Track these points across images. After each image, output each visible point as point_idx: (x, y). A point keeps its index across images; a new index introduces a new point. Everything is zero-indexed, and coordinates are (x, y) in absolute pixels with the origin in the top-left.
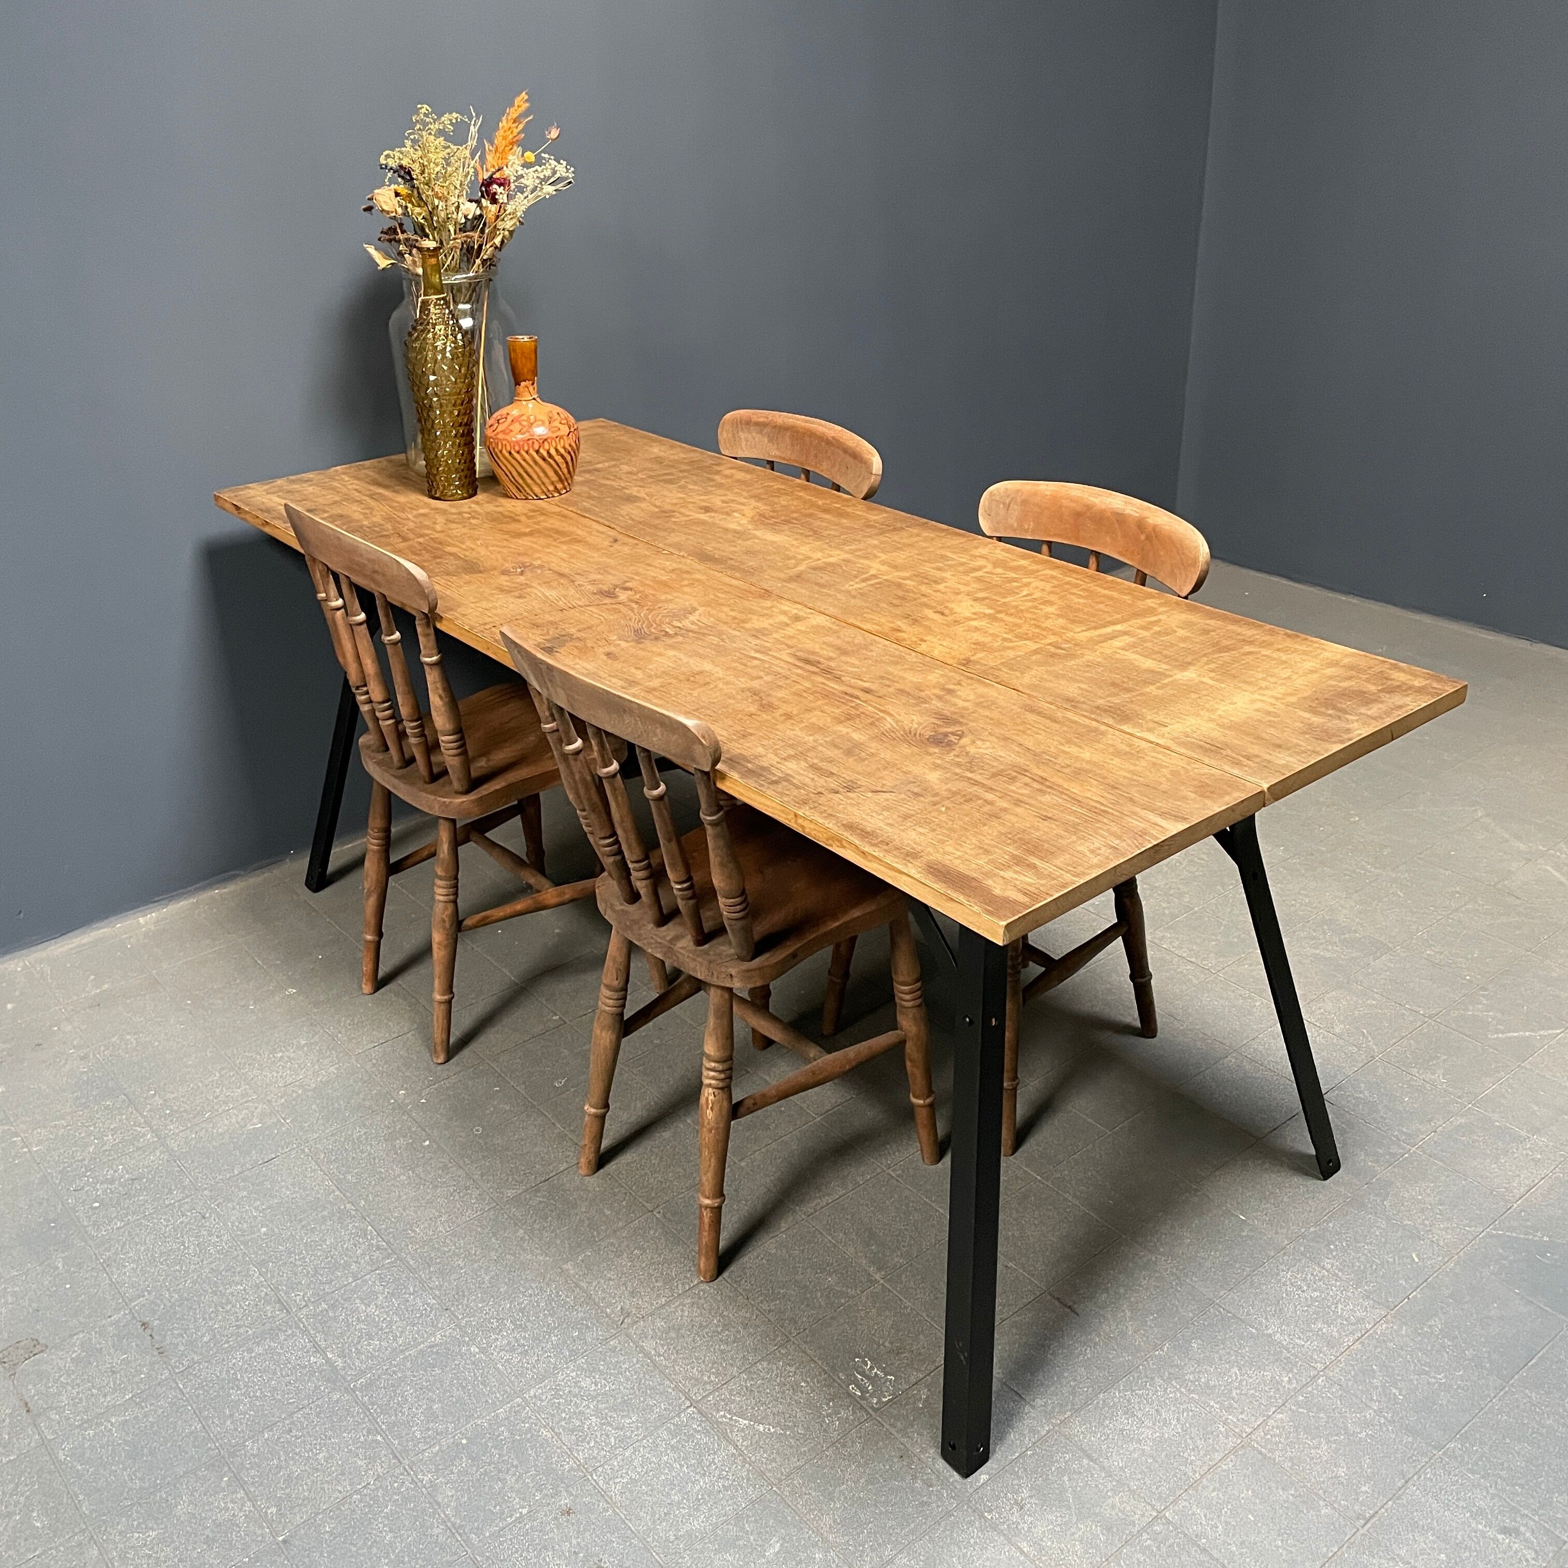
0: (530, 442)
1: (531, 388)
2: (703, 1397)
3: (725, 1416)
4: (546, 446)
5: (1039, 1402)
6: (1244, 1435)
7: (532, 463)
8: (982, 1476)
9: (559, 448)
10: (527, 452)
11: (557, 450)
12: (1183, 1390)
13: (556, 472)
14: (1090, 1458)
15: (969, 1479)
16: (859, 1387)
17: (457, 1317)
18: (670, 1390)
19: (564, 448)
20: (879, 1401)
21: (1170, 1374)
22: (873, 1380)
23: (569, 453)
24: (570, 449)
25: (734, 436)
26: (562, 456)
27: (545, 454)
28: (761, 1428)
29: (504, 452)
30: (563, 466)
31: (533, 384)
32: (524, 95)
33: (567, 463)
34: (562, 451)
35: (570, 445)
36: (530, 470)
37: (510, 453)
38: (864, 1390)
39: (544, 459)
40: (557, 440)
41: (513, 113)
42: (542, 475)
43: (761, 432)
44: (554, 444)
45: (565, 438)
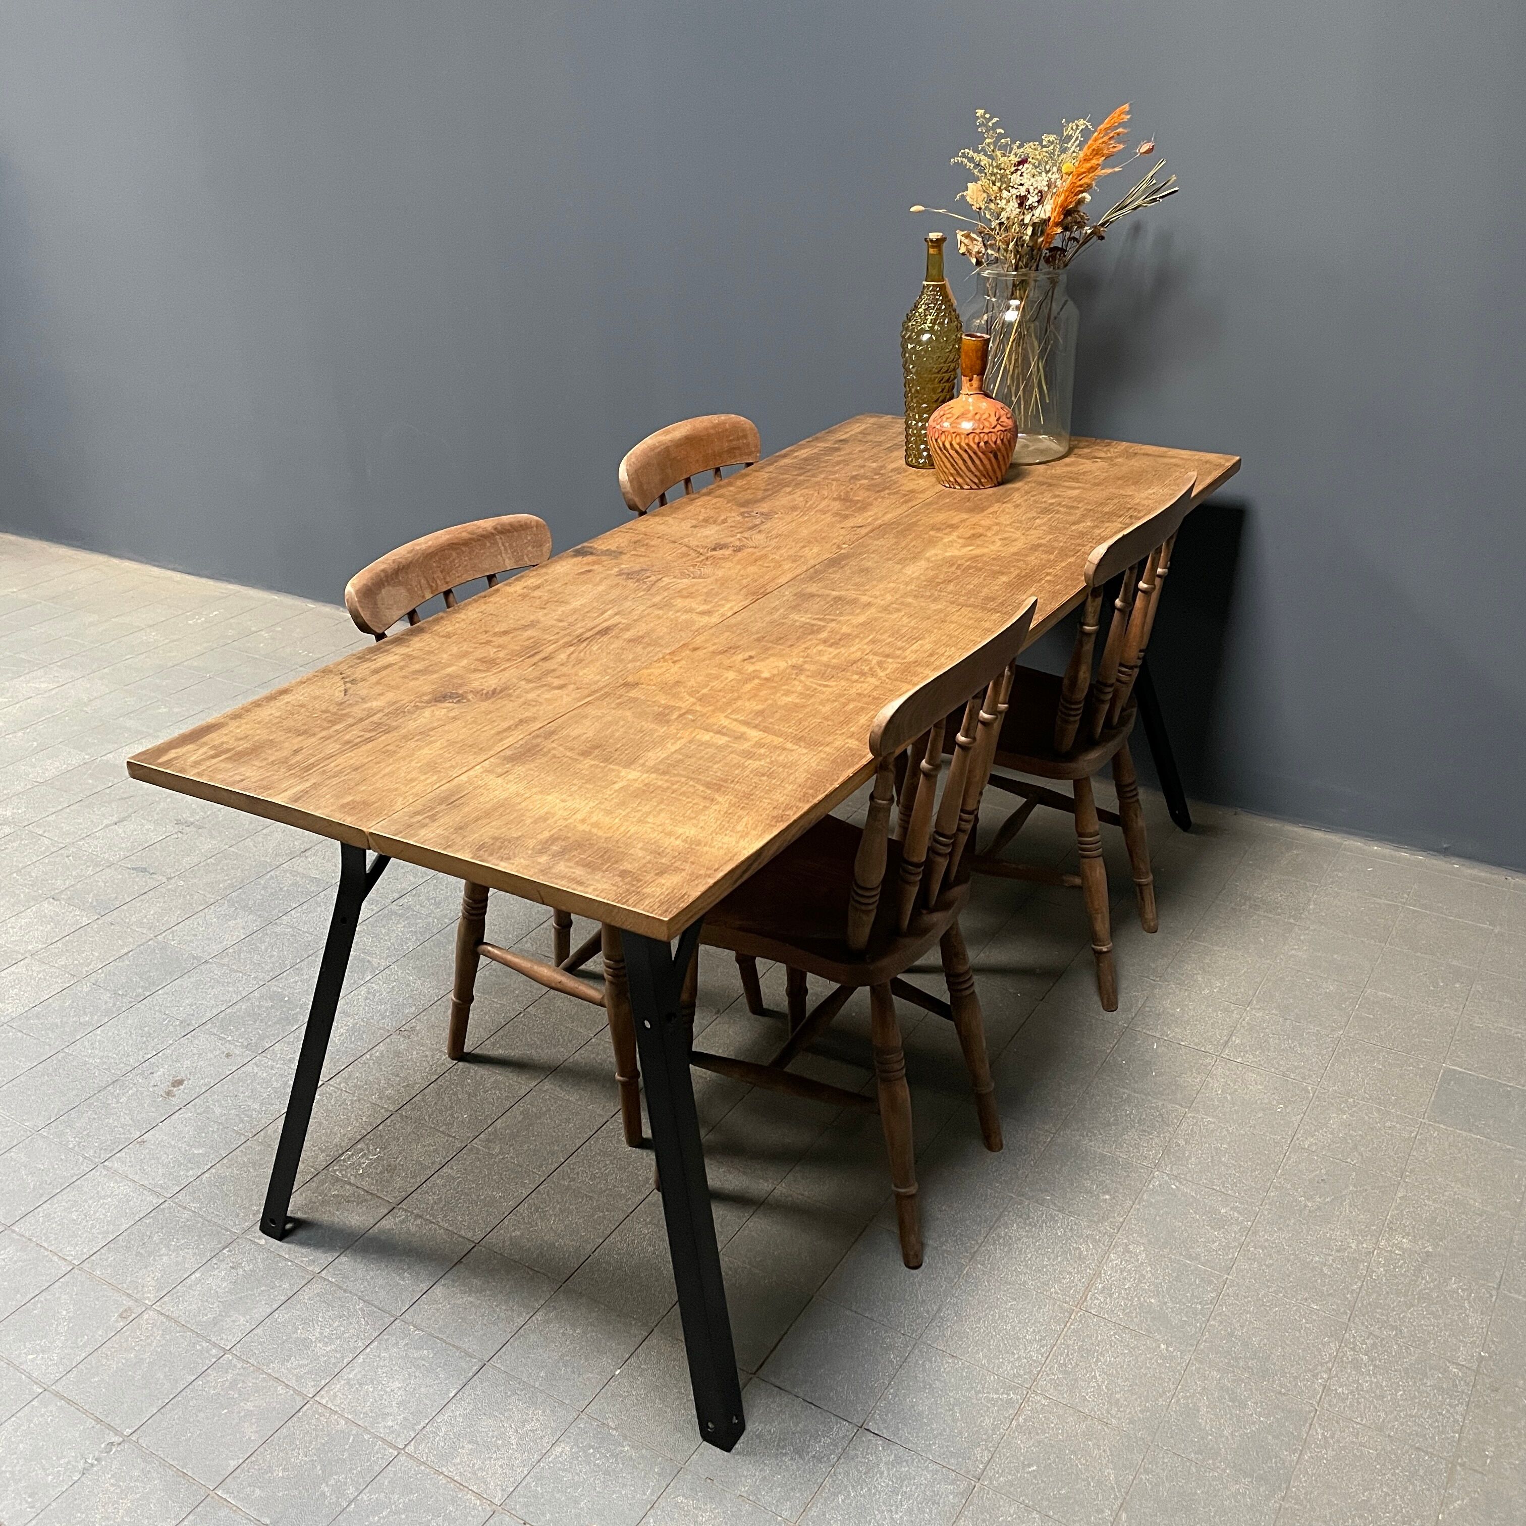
4: (943, 437)
9: (954, 443)
11: (951, 445)
16: (348, 1157)
19: (959, 444)
22: (358, 1164)
23: (966, 451)
24: (966, 448)
26: (957, 452)
30: (960, 462)
31: (970, 380)
32: (1126, 107)
33: (964, 460)
34: (957, 447)
35: (968, 445)
40: (954, 435)
45: (963, 437)
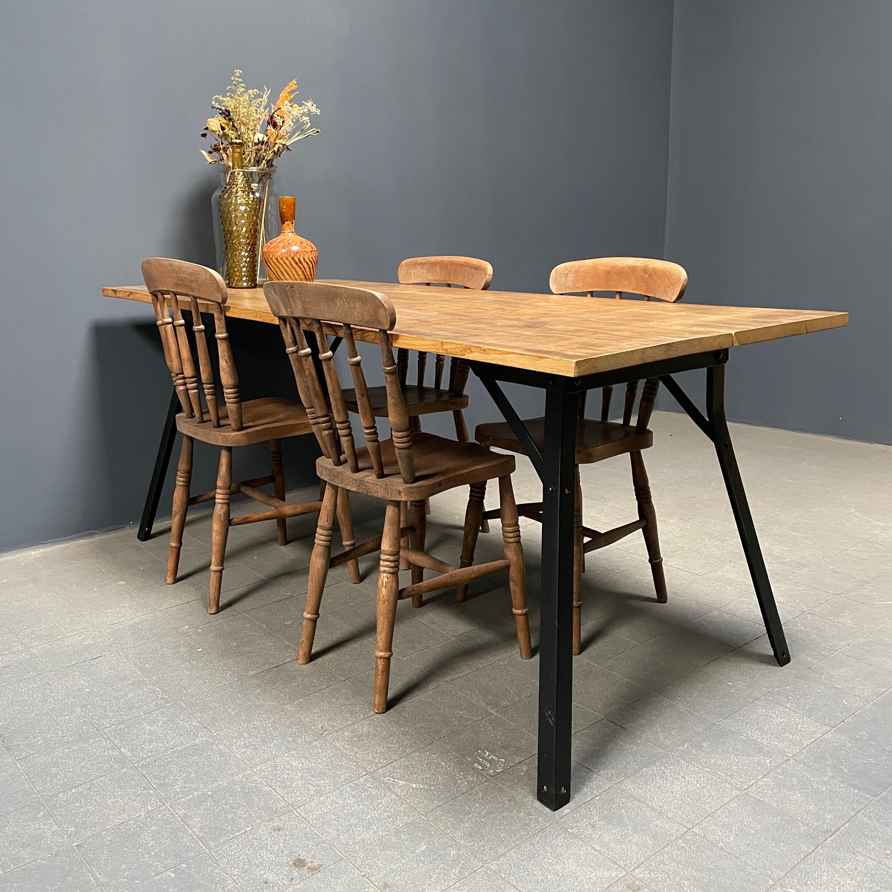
0: (289, 253)
1: (291, 226)
2: (375, 770)
3: (389, 780)
4: (298, 256)
5: (602, 772)
6: (743, 789)
7: (289, 265)
8: (565, 810)
9: (305, 258)
10: (287, 259)
11: (304, 259)
12: (699, 766)
13: (303, 273)
14: (639, 801)
15: (557, 811)
16: (480, 764)
17: (211, 732)
18: (353, 767)
19: (309, 258)
20: (494, 772)
21: (690, 758)
22: (491, 761)
23: (311, 262)
24: (312, 260)
25: (407, 273)
26: (307, 263)
27: (297, 260)
28: (414, 786)
29: (274, 259)
30: (308, 270)
31: (292, 223)
32: (294, 81)
33: (310, 268)
34: (307, 260)
35: (312, 258)
36: (288, 269)
37: (277, 259)
38: (484, 767)
39: (296, 263)
40: (305, 253)
41: (288, 89)
42: (295, 273)
43: (423, 268)
44: (303, 255)
45: (309, 253)
